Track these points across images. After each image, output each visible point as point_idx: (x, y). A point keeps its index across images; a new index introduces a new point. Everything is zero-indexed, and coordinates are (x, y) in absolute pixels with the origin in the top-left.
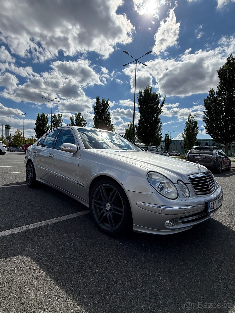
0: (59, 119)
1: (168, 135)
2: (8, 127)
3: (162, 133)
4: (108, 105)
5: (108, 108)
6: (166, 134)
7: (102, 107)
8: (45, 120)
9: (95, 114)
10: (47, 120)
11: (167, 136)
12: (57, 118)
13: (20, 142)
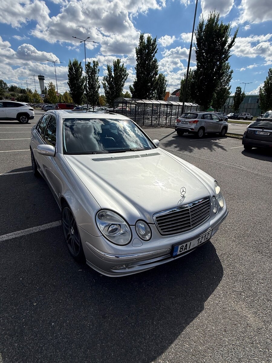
0: (94, 68)
1: (241, 88)
2: (41, 78)
3: (231, 86)
4: (156, 47)
5: (155, 51)
6: (238, 88)
7: (147, 51)
8: (78, 70)
9: (138, 62)
10: (81, 70)
11: (239, 89)
12: (92, 66)
13: (55, 99)
